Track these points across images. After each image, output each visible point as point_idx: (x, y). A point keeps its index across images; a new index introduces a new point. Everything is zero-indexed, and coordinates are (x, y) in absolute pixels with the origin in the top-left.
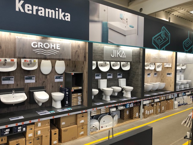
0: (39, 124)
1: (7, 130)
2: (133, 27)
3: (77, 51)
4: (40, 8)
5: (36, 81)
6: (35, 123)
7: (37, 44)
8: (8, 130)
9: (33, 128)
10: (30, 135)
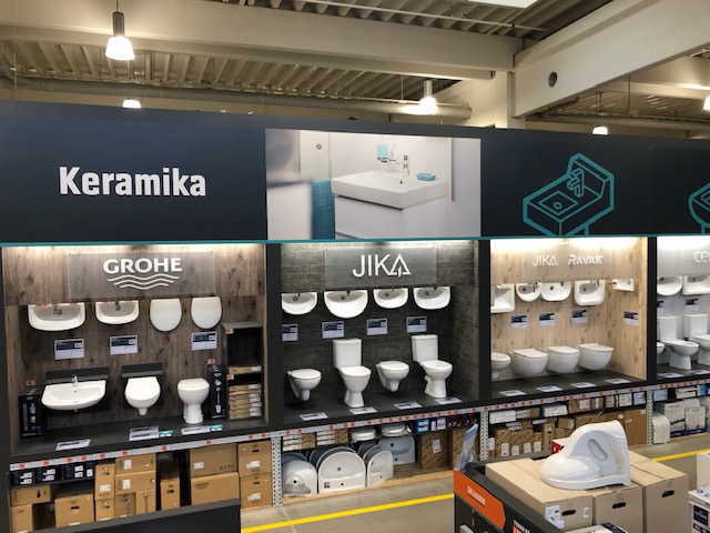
0: (128, 464)
1: (49, 472)
2: (433, 179)
3: (233, 271)
4: (119, 177)
5: (140, 350)
6: (117, 461)
7: (119, 264)
8: (52, 471)
9: (112, 471)
10: (103, 488)
